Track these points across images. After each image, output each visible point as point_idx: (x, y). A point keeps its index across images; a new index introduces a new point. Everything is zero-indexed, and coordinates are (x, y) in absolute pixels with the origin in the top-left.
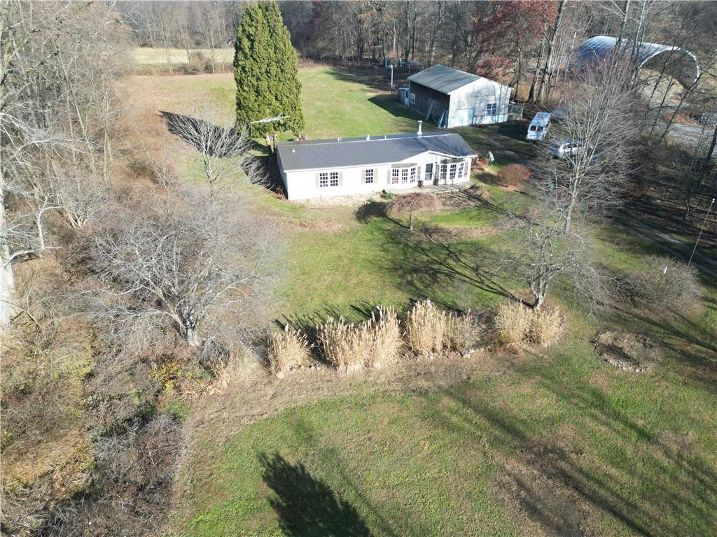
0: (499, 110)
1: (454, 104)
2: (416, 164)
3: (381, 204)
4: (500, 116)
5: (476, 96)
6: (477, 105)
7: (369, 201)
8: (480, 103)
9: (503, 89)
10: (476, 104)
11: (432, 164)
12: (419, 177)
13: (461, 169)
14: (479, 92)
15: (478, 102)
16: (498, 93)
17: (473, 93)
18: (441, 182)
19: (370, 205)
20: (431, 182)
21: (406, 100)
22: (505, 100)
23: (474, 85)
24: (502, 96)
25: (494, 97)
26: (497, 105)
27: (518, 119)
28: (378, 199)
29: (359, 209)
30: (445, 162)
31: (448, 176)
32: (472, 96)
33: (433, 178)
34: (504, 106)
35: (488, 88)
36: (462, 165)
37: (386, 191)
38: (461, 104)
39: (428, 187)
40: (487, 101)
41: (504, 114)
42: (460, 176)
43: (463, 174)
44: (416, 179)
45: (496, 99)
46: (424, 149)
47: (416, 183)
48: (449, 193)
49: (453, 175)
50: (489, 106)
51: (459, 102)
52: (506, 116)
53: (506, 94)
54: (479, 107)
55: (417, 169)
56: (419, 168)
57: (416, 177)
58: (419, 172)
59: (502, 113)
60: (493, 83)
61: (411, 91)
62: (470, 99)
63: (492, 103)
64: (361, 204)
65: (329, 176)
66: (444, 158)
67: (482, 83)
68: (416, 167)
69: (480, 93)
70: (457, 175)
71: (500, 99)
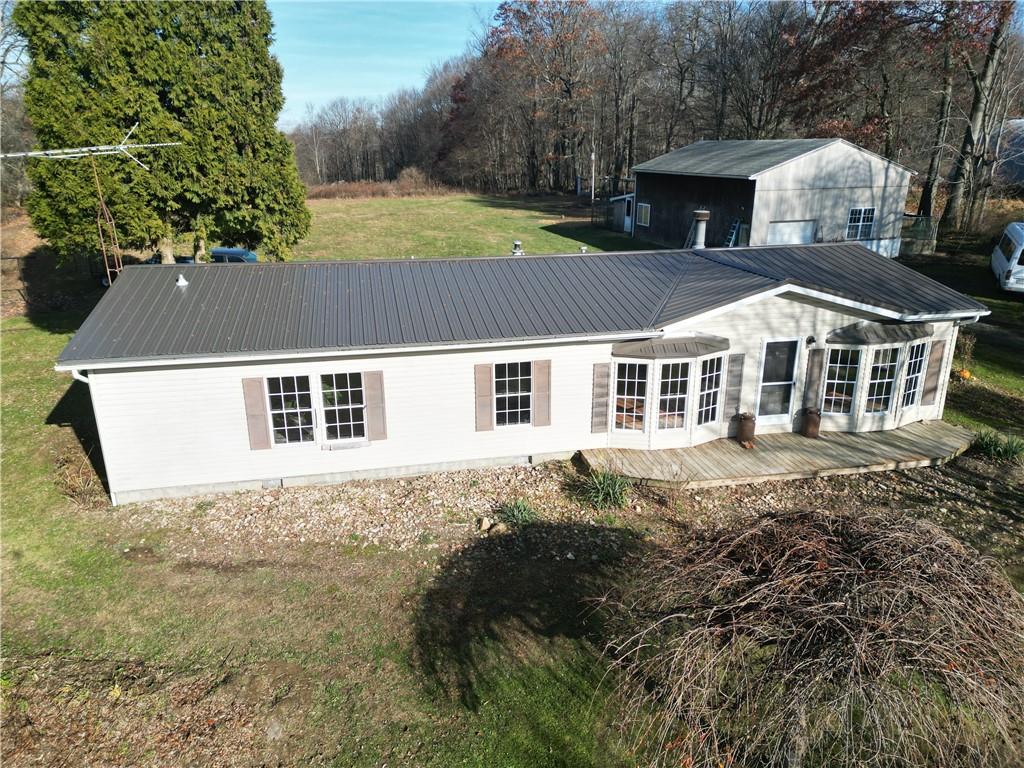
0: (882, 226)
1: (767, 205)
2: (724, 343)
3: (565, 533)
4: (882, 242)
5: (825, 188)
6: (826, 212)
7: (501, 511)
8: (835, 205)
9: (892, 173)
10: (823, 208)
11: (792, 346)
12: (735, 399)
13: (914, 368)
14: (831, 177)
15: (829, 203)
16: (880, 181)
17: (817, 178)
18: (833, 422)
19: (506, 541)
20: (785, 422)
21: (628, 221)
22: (896, 201)
23: (820, 159)
24: (890, 190)
25: (868, 193)
26: (876, 213)
27: (927, 252)
28: (550, 504)
29: (450, 563)
30: (852, 336)
31: (862, 397)
32: (812, 187)
33: (795, 405)
34: (892, 217)
35: (854, 165)
36: (917, 352)
37: (592, 462)
38: (784, 207)
39: (775, 444)
40: (853, 201)
41: (893, 238)
42: (908, 399)
43: (919, 389)
44: (720, 407)
45: (873, 196)
46: (758, 280)
47: (721, 426)
48: (885, 475)
49: (881, 396)
50: (855, 215)
51: (781, 201)
52: (898, 244)
53: (900, 186)
54: (833, 217)
55: (725, 367)
56: (738, 360)
57: (721, 398)
58: (737, 379)
59: (890, 235)
60: (867, 155)
61: (639, 199)
62: (809, 194)
63: (862, 207)
64: (461, 534)
65: (316, 391)
66: (847, 321)
67: (838, 152)
68: (724, 355)
69: (836, 182)
70: (897, 396)
71: (884, 199)
